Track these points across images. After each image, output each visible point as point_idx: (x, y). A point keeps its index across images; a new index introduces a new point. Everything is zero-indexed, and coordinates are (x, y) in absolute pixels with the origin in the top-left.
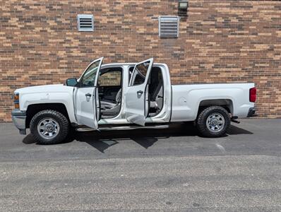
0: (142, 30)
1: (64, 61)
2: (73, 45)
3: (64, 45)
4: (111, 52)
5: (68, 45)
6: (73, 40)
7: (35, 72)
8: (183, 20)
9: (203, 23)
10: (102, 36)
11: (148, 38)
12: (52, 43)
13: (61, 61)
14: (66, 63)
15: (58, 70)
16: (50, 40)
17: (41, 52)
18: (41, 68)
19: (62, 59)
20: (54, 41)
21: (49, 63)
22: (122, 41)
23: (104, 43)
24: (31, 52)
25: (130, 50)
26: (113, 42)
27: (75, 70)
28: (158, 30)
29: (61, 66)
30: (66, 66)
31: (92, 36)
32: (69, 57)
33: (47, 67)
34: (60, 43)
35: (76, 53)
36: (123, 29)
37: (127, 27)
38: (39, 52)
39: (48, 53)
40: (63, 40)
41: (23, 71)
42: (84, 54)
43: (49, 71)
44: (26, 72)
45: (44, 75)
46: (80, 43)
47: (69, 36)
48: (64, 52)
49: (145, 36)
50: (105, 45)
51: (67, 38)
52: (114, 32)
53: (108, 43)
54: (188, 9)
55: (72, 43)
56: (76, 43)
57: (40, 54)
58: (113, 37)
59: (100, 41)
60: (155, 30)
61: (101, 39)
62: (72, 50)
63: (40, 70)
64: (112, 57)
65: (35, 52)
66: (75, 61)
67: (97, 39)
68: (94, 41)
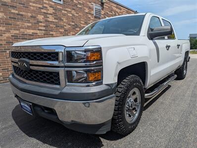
0: (87, 11)
1: (43, 24)
2: (49, 12)
3: (43, 11)
4: (72, 22)
5: (45, 11)
6: (49, 8)
7: (17, 32)
8: (103, 9)
9: (109, 13)
10: (67, 9)
11: (90, 16)
12: (33, 6)
13: (40, 24)
14: (44, 26)
15: (38, 32)
16: (31, 4)
17: (23, 13)
18: (23, 28)
19: (41, 22)
20: (34, 5)
21: (30, 25)
22: (78, 15)
23: (69, 14)
24: (13, 11)
25: (82, 22)
26: (73, 15)
27: (51, 33)
28: (94, 12)
29: (40, 28)
30: (44, 28)
31: (61, 8)
32: (47, 21)
33: (29, 28)
34: (39, 8)
35: (51, 19)
36: (78, 7)
37: (80, 6)
38: (21, 13)
39: (30, 15)
40: (41, 6)
41: (4, 29)
42: (57, 21)
43: (31, 32)
44: (8, 31)
45: (26, 35)
46: (54, 11)
47: (46, 3)
48: (43, 16)
49: (88, 15)
50: (69, 16)
51: (45, 5)
52: (74, 8)
53: (71, 15)
54: (105, 4)
55: (48, 10)
56: (51, 11)
57: (22, 15)
58: (73, 12)
59: (66, 12)
60: (92, 12)
61: (67, 11)
62: (48, 16)
63: (22, 30)
64: (73, 25)
65: (17, 12)
66: (51, 25)
67: (65, 10)
68: (63, 12)
